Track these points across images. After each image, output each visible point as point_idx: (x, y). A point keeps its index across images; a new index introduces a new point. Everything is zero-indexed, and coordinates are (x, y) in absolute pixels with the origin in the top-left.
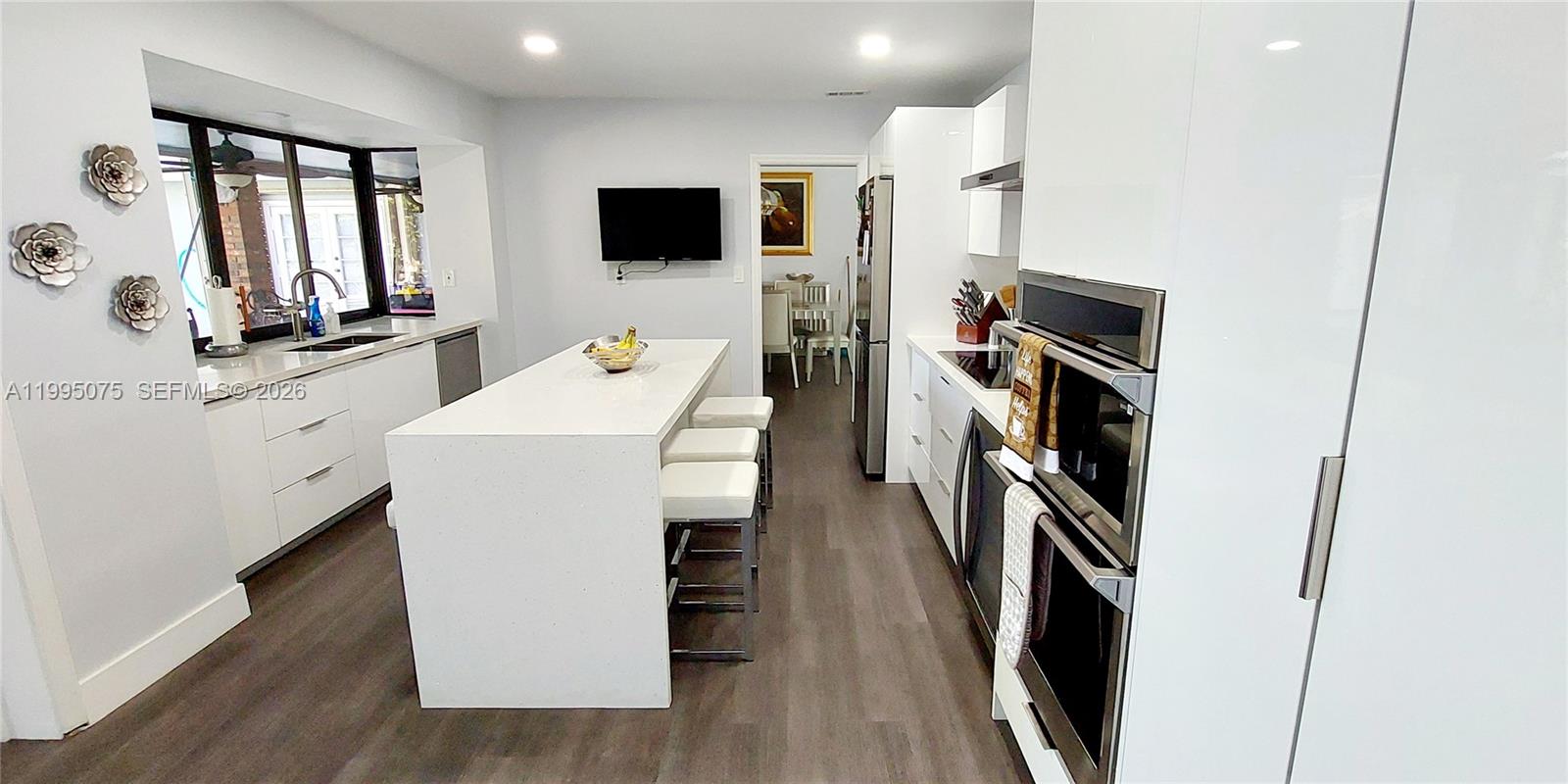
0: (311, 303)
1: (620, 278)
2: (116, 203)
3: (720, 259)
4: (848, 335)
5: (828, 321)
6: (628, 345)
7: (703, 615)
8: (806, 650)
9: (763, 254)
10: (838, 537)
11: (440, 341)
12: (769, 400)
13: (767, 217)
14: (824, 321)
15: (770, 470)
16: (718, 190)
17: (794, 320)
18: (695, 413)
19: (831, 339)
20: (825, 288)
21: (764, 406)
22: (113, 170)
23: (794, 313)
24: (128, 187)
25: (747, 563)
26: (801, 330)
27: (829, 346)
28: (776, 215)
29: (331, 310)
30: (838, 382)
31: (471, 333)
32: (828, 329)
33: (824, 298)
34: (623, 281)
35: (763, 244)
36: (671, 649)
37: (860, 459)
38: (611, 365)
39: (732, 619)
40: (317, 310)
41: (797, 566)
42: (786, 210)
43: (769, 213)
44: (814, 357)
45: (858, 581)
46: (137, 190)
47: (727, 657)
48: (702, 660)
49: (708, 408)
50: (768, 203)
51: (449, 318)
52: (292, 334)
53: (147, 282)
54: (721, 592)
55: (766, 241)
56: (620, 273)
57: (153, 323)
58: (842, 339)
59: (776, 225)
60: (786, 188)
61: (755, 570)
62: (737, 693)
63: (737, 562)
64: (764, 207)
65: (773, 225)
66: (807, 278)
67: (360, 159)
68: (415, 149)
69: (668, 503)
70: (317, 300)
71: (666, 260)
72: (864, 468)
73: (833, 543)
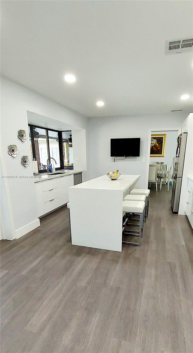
0: (50, 165)
1: (114, 161)
2: (22, 141)
3: (139, 156)
4: (172, 178)
5: (167, 174)
6: (116, 174)
7: (130, 236)
8: (153, 246)
9: (150, 157)
10: (164, 224)
11: (75, 175)
12: (149, 190)
13: (152, 146)
14: (166, 174)
15: (148, 209)
16: (140, 138)
17: (157, 173)
18: (131, 192)
19: (167, 179)
20: (167, 166)
21: (148, 191)
22: (22, 135)
23: (158, 172)
24: (24, 138)
25: (140, 228)
26: (159, 177)
27: (167, 181)
28: (155, 146)
29: (54, 167)
30: (168, 191)
31: (81, 173)
32: (167, 177)
33: (166, 169)
34: (115, 162)
35: (150, 154)
36: (122, 241)
37: (172, 209)
38: (113, 178)
39: (136, 238)
40: (51, 167)
41: (153, 230)
42: (158, 145)
43: (153, 145)
44: (162, 184)
45: (168, 234)
46: (26, 139)
47: (134, 244)
48: (129, 244)
49: (134, 191)
50: (153, 142)
51: (76, 170)
52: (47, 172)
53: (26, 157)
54: (134, 232)
55: (151, 153)
56: (114, 160)
57: (27, 165)
58: (170, 179)
59: (155, 149)
60: (158, 139)
61: (142, 229)
62: (136, 252)
63: (138, 227)
64: (152, 143)
65: (154, 149)
66: (162, 163)
67: (60, 133)
68: (71, 131)
69: (124, 208)
70: (51, 164)
71: (126, 157)
72: (173, 210)
73: (162, 226)
